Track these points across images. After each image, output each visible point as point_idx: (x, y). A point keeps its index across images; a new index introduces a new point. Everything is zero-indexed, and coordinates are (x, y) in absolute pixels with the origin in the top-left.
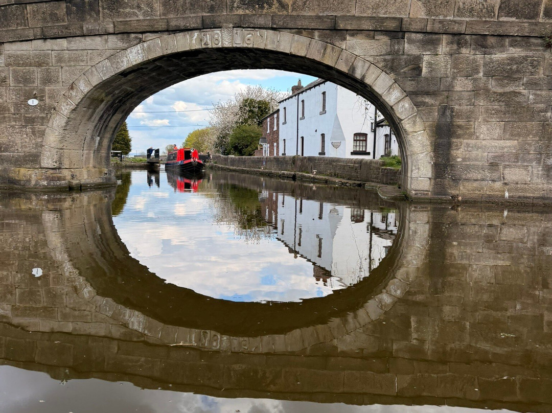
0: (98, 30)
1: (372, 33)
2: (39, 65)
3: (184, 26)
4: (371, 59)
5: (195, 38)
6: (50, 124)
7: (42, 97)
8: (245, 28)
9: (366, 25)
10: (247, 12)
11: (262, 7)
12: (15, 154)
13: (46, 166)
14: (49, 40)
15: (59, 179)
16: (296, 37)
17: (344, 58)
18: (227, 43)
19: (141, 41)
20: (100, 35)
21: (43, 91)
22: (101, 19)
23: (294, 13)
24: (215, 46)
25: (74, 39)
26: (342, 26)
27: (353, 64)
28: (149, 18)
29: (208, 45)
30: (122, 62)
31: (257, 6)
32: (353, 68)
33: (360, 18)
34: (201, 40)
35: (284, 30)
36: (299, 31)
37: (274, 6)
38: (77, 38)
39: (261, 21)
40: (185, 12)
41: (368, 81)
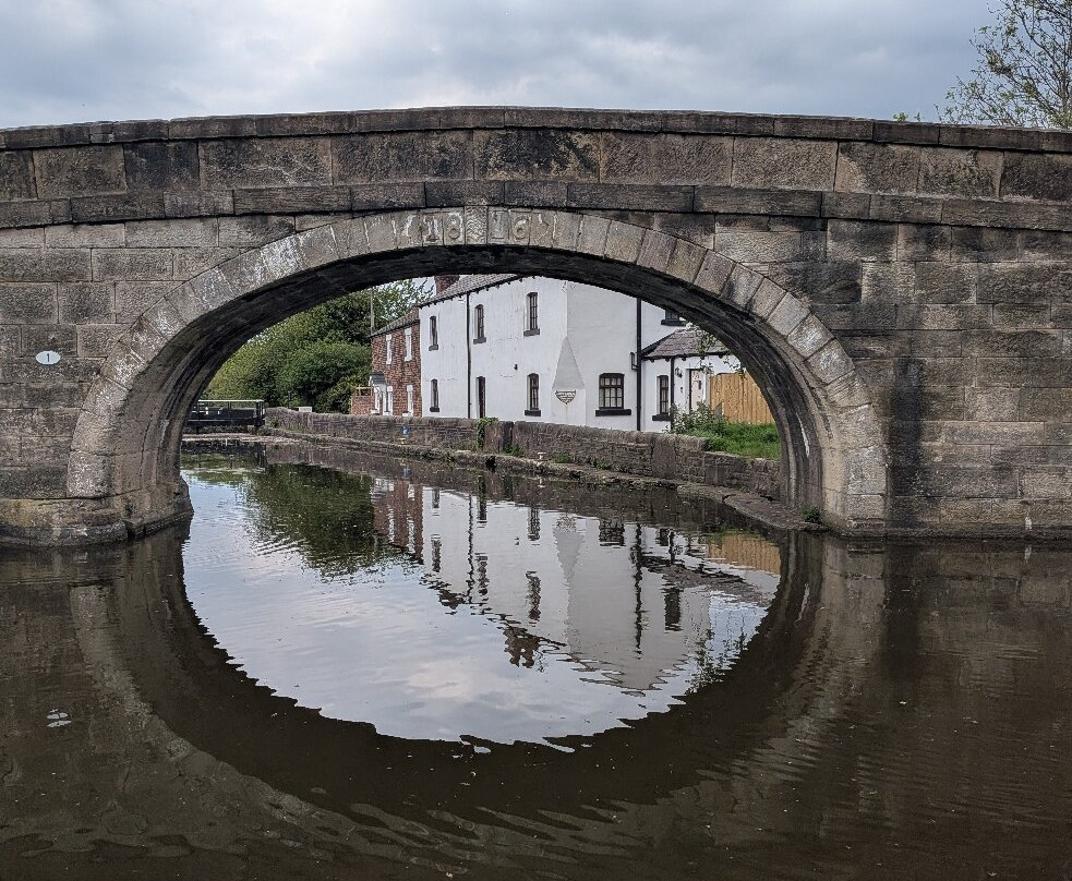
0: (199, 207)
1: (764, 219)
2: (62, 278)
3: (387, 201)
4: (764, 269)
5: (408, 225)
6: (88, 405)
7: (71, 346)
8: (514, 207)
9: (754, 205)
10: (516, 175)
11: (547, 167)
12: (6, 469)
13: (79, 492)
14: (84, 226)
15: (110, 520)
16: (617, 225)
17: (712, 266)
18: (476, 237)
19: (292, 230)
20: (201, 218)
21: (71, 333)
22: (203, 182)
23: (612, 181)
24: (448, 243)
25: (142, 224)
26: (706, 206)
27: (728, 278)
28: (309, 184)
29: (435, 240)
30: (252, 272)
31: (536, 165)
32: (730, 287)
33: (740, 192)
34: (421, 229)
35: (590, 212)
36: (622, 215)
37: (570, 165)
38: (150, 223)
39: (546, 195)
40: (387, 172)
41: (761, 310)
